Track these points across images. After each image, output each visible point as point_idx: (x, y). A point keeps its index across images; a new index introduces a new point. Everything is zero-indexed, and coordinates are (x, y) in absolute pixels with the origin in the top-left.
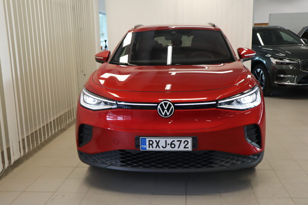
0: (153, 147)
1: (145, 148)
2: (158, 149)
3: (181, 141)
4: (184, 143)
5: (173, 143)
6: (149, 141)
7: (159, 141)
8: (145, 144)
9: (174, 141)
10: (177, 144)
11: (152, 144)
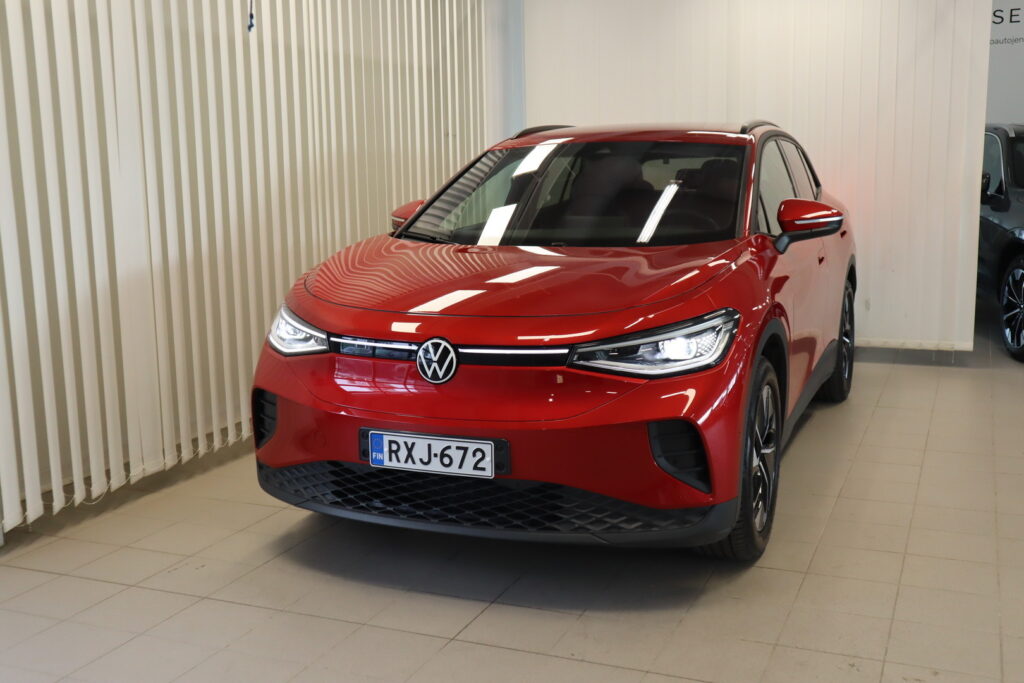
0: (398, 461)
1: (382, 462)
2: (409, 466)
3: (465, 450)
4: (474, 455)
5: (447, 452)
6: (391, 442)
7: (413, 444)
8: (381, 451)
9: (449, 447)
10: (457, 455)
11: (396, 452)
